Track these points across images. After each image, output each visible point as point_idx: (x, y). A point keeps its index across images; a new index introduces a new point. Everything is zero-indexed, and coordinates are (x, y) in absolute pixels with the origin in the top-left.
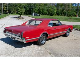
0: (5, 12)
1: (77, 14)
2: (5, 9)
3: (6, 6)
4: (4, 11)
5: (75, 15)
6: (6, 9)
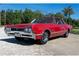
3: (4, 18)
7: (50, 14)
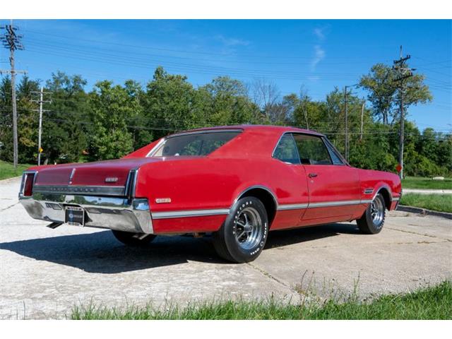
0: (30, 155)
1: (398, 159)
2: (27, 141)
3: (36, 126)
4: (22, 148)
5: (390, 167)
6: (35, 138)
7: (291, 98)
